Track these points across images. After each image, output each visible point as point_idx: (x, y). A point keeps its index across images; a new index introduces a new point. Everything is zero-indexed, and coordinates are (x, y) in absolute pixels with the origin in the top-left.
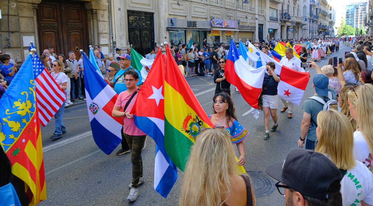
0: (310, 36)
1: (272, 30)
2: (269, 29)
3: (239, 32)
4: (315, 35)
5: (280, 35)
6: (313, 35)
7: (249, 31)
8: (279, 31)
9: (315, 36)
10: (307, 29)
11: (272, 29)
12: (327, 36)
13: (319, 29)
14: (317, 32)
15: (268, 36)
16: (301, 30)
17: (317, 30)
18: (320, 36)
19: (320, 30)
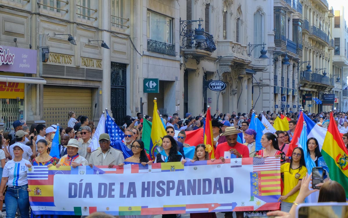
0: (276, 106)
1: (155, 84)
2: (146, 81)
3: (45, 86)
4: (290, 103)
5: (181, 101)
6: (285, 103)
7: (80, 84)
8: (179, 87)
9: (291, 106)
10: (268, 85)
11: (155, 80)
12: (327, 108)
13: (304, 86)
14: (297, 94)
15: (142, 104)
16: (248, 87)
17: (296, 86)
18: (306, 106)
19: (306, 89)
